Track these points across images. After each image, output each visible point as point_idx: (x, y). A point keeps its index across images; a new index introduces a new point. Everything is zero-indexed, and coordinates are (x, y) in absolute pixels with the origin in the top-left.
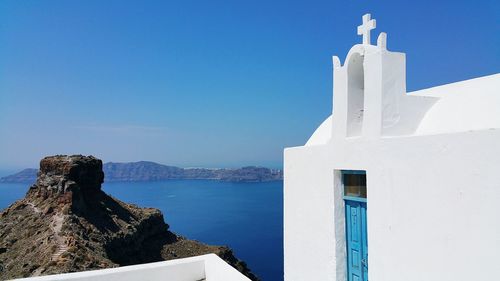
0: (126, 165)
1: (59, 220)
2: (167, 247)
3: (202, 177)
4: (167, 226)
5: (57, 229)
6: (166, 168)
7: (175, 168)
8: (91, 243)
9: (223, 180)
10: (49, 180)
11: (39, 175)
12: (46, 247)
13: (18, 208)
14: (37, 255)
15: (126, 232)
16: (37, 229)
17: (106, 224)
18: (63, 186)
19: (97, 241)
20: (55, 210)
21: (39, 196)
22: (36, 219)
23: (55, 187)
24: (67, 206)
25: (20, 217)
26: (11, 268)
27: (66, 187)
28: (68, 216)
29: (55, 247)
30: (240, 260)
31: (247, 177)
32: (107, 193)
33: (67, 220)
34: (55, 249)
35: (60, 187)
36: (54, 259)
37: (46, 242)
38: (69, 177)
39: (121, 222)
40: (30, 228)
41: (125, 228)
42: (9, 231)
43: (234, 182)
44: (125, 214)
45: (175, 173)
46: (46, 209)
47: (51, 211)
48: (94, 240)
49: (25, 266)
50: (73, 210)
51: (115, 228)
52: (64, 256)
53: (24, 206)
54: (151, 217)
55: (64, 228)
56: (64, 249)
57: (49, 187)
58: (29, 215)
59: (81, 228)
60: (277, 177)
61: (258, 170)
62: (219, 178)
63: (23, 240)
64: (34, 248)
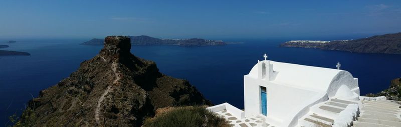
0: (135, 37)
1: (115, 65)
2: (158, 79)
3: (170, 43)
4: (158, 70)
5: (115, 69)
6: (154, 39)
7: (158, 39)
8: (129, 77)
9: (181, 45)
10: (109, 47)
11: (105, 44)
12: (111, 77)
13: (97, 59)
14: (108, 80)
15: (142, 72)
16: (106, 69)
17: (133, 68)
18: (116, 50)
19: (130, 76)
20: (113, 61)
21: (105, 54)
22: (105, 64)
23: (112, 51)
24: (118, 59)
25: (99, 63)
26: (98, 84)
28: (118, 64)
29: (115, 77)
30: (193, 86)
31: (192, 44)
32: (132, 54)
33: (118, 66)
34: (115, 78)
35: (114, 51)
36: (114, 83)
37: (110, 75)
38: (118, 47)
39: (139, 67)
40: (103, 68)
41: (141, 70)
42: (95, 69)
43: (186, 46)
44: (140, 64)
45: (158, 42)
46: (109, 60)
47: (111, 62)
48: (129, 75)
49: (103, 84)
50: (120, 62)
51: (137, 70)
52: (119, 81)
53: (100, 58)
54: (151, 65)
55: (117, 69)
56: (118, 79)
57: (110, 51)
58: (102, 62)
59: (124, 69)
60: (208, 44)
61: (199, 40)
62: (179, 44)
63: (101, 73)
64: (106, 77)
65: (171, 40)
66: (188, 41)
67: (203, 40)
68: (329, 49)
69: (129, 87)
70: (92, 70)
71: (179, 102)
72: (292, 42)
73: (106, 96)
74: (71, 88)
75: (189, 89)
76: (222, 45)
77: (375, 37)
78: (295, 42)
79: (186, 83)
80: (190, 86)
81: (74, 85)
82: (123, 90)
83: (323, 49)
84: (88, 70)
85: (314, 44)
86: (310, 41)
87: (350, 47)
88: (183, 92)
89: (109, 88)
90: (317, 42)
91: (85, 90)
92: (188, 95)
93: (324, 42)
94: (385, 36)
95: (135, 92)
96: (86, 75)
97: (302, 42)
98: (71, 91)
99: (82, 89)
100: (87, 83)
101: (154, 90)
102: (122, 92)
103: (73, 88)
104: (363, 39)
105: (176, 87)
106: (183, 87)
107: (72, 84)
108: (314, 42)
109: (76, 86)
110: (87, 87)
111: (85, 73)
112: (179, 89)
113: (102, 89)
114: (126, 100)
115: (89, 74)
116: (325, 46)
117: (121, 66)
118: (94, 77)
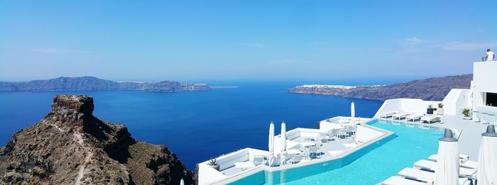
1: (78, 136)
4: (130, 134)
5: (81, 141)
7: (111, 82)
9: (147, 91)
10: (64, 111)
12: (79, 154)
13: (47, 128)
14: (75, 158)
15: (113, 141)
16: (65, 142)
17: (102, 137)
18: (77, 116)
20: (74, 130)
22: (63, 136)
23: (70, 116)
24: (81, 128)
25: (51, 134)
27: (79, 117)
28: (83, 134)
29: (84, 154)
30: (172, 153)
31: (164, 88)
33: (84, 137)
34: (85, 155)
35: (74, 117)
36: (87, 161)
37: (77, 150)
38: (80, 111)
39: (108, 134)
40: (60, 141)
41: (111, 138)
42: (47, 143)
43: (154, 92)
44: (109, 129)
46: (69, 129)
47: (71, 131)
49: (69, 164)
50: (85, 130)
51: (107, 138)
52: (92, 158)
53: (51, 127)
54: (122, 129)
55: (85, 142)
56: (90, 155)
57: (65, 116)
58: (57, 133)
59: (92, 141)
60: (185, 89)
61: (171, 83)
62: (143, 89)
63: (59, 149)
64: (71, 154)
65: (132, 84)
66: (156, 85)
67: (178, 84)
68: (355, 97)
69: (106, 163)
70: (43, 145)
71: (158, 174)
72: (304, 86)
73: (82, 180)
74: (10, 174)
75: (169, 157)
76: (204, 90)
77: (416, 81)
78: (309, 86)
79: (165, 150)
80: (169, 153)
81: (13, 168)
82: (102, 168)
83: (347, 96)
84: (37, 145)
85: (335, 90)
86: (329, 86)
87: (383, 94)
88: (162, 161)
89: (82, 168)
90: (339, 87)
91: (35, 174)
92: (168, 165)
93: (348, 87)
94: (428, 81)
95: (114, 168)
96: (35, 153)
97: (319, 86)
98: (10, 177)
99: (28, 172)
100: (37, 164)
101: (128, 162)
102: (102, 172)
103: (13, 173)
104: (398, 85)
105: (154, 156)
106: (161, 156)
107: (10, 168)
108: (335, 87)
109: (18, 170)
110: (39, 169)
111: (32, 150)
112: (157, 158)
113: (70, 170)
114: (109, 181)
115: (40, 151)
116: (349, 93)
117: (87, 137)
118: (49, 155)
